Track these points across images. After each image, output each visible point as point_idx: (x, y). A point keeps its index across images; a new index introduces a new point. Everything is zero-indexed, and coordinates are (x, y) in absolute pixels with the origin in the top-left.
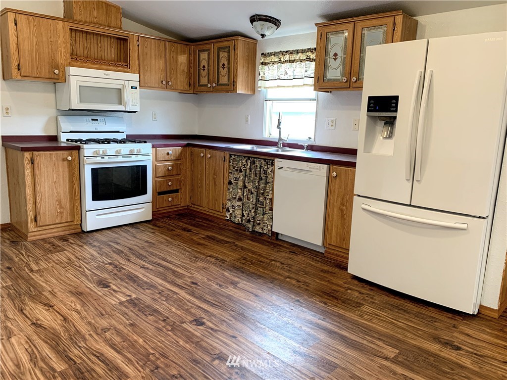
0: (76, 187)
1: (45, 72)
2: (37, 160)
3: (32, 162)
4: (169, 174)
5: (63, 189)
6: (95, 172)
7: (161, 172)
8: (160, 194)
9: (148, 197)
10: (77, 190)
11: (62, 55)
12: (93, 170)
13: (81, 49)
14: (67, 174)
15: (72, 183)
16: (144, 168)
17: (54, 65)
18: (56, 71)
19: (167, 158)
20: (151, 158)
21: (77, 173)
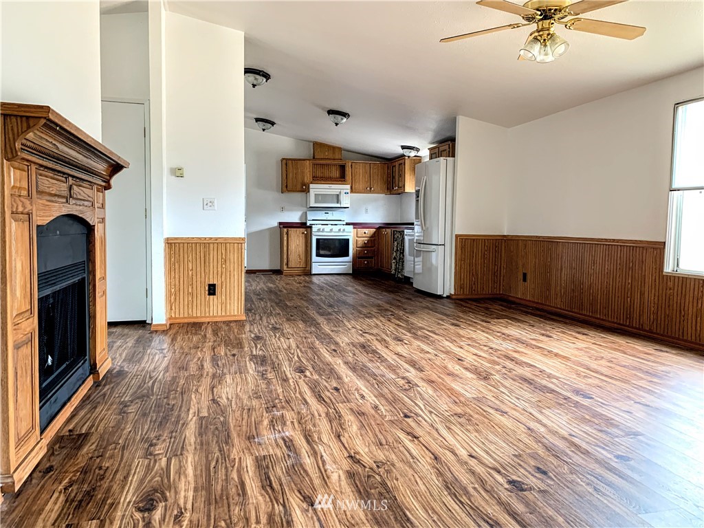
0: (309, 249)
1: (299, 187)
2: (290, 232)
3: (287, 234)
4: (365, 246)
5: (301, 249)
6: (318, 240)
7: (360, 244)
8: (359, 258)
9: (349, 258)
10: (309, 250)
11: (308, 178)
12: (317, 239)
13: (319, 174)
14: (304, 241)
15: (306, 246)
16: (347, 240)
17: (303, 184)
18: (304, 187)
19: (364, 235)
20: (352, 234)
21: (309, 241)
